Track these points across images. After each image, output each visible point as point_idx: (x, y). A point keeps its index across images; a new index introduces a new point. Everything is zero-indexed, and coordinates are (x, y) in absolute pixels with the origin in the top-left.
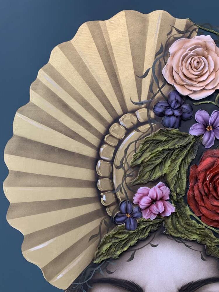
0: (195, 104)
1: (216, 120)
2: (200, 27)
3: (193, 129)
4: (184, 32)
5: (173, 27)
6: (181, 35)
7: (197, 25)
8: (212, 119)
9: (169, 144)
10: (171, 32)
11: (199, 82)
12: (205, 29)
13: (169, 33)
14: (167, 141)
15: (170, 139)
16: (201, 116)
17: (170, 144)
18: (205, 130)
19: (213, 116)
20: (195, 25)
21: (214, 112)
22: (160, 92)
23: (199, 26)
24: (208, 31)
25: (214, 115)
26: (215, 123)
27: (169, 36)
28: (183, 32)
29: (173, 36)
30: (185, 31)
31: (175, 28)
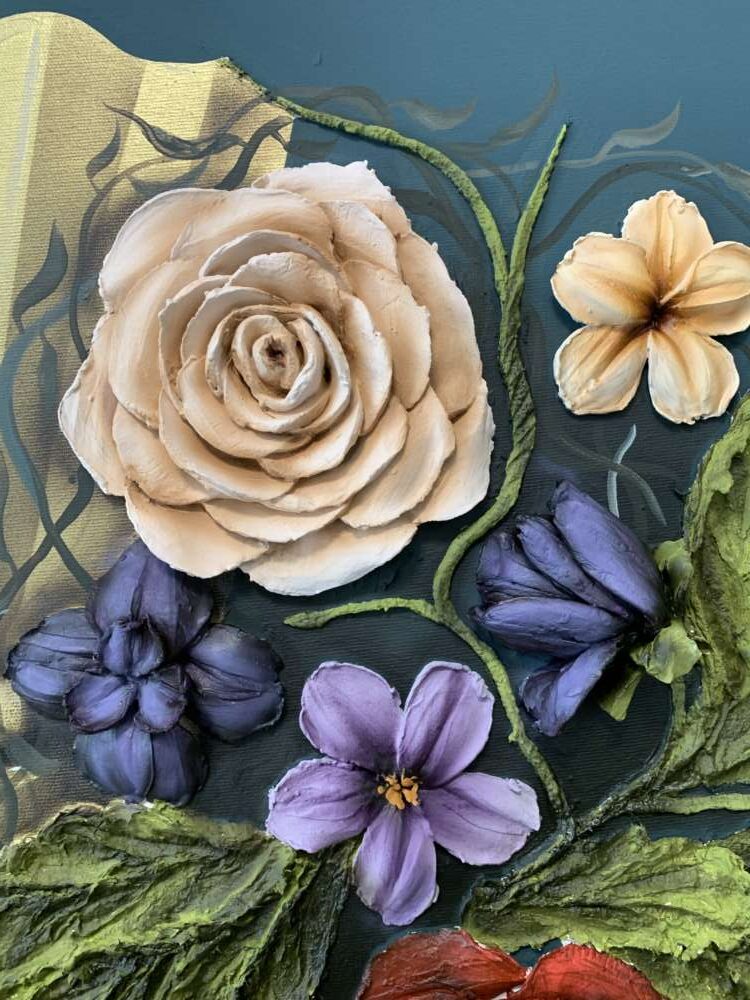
0: (297, 619)
1: (440, 728)
2: (299, 108)
3: (287, 802)
4: (202, 147)
5: (130, 116)
6: (183, 166)
7: (280, 98)
8: (413, 725)
9: (130, 910)
10: (112, 151)
11: (301, 482)
12: (337, 121)
13: (99, 157)
14: (114, 890)
15: (137, 873)
16: (338, 703)
17: (140, 911)
18: (372, 807)
19: (419, 698)
20: (270, 98)
21: (428, 675)
22: (53, 550)
23: (293, 105)
24: (357, 136)
25: (431, 695)
26: (439, 750)
27: (102, 179)
28: (192, 144)
29: (128, 172)
30: (209, 139)
31: (140, 122)
